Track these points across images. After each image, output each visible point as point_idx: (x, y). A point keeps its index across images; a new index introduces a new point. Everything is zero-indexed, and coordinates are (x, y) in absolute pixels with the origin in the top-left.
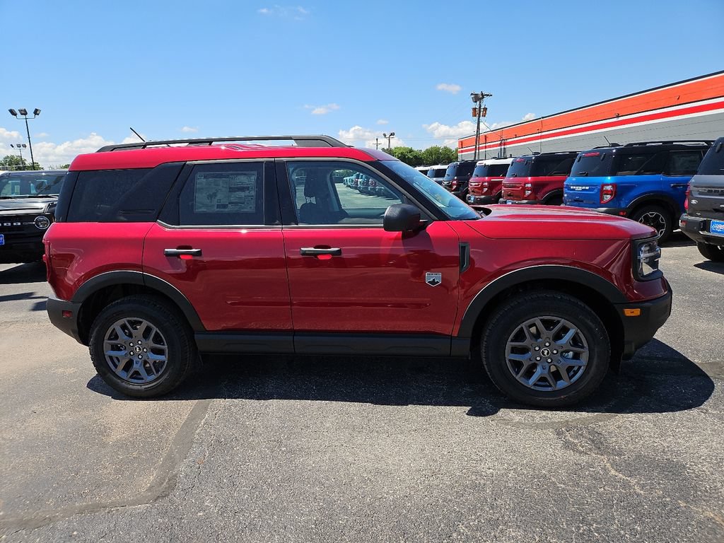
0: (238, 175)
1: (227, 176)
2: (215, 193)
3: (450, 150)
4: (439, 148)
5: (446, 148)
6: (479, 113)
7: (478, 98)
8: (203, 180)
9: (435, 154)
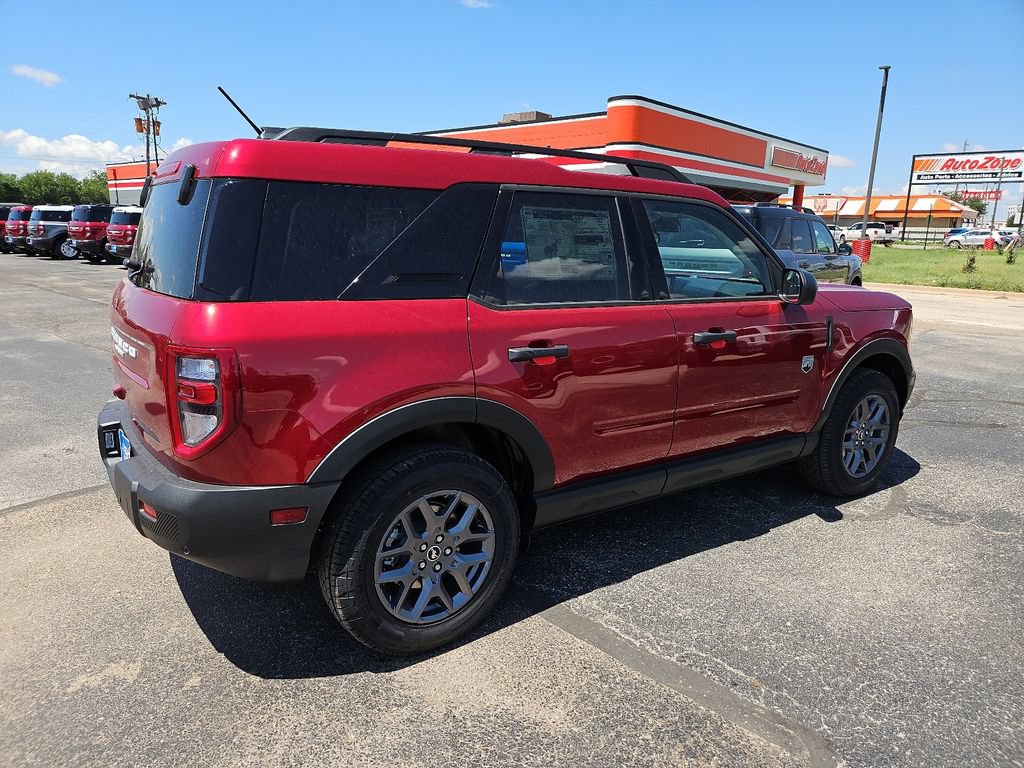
0: (584, 215)
1: (568, 216)
2: (554, 245)
3: (74, 181)
4: (52, 175)
5: (65, 177)
6: (148, 127)
7: (146, 104)
8: (531, 220)
9: (46, 184)
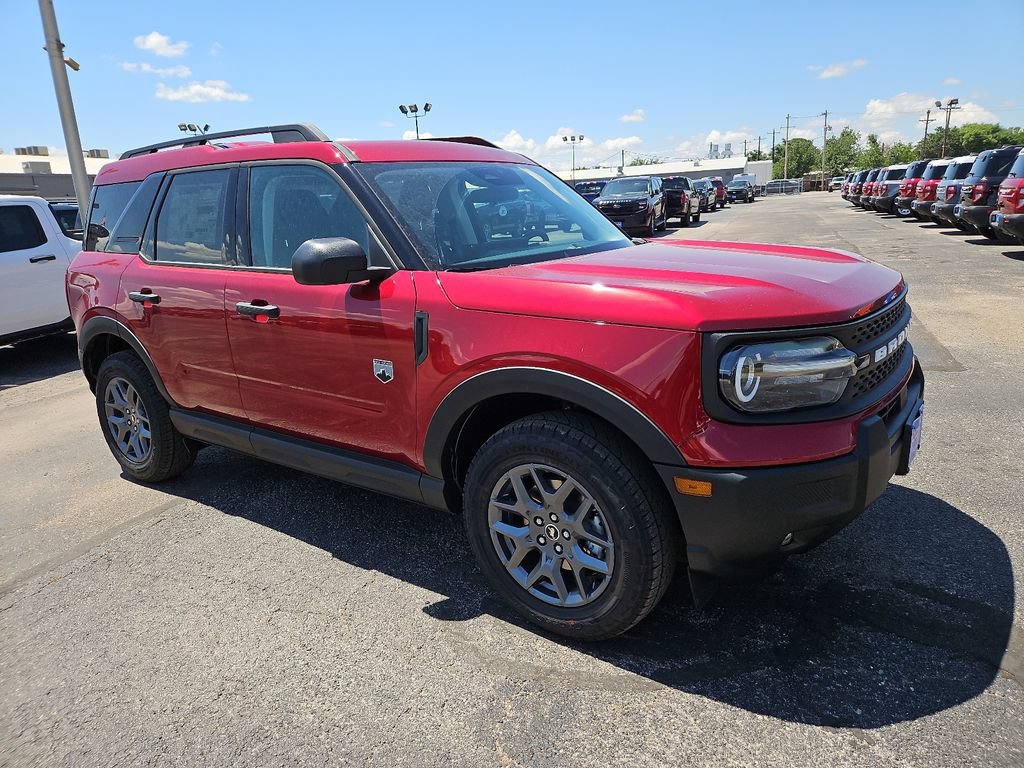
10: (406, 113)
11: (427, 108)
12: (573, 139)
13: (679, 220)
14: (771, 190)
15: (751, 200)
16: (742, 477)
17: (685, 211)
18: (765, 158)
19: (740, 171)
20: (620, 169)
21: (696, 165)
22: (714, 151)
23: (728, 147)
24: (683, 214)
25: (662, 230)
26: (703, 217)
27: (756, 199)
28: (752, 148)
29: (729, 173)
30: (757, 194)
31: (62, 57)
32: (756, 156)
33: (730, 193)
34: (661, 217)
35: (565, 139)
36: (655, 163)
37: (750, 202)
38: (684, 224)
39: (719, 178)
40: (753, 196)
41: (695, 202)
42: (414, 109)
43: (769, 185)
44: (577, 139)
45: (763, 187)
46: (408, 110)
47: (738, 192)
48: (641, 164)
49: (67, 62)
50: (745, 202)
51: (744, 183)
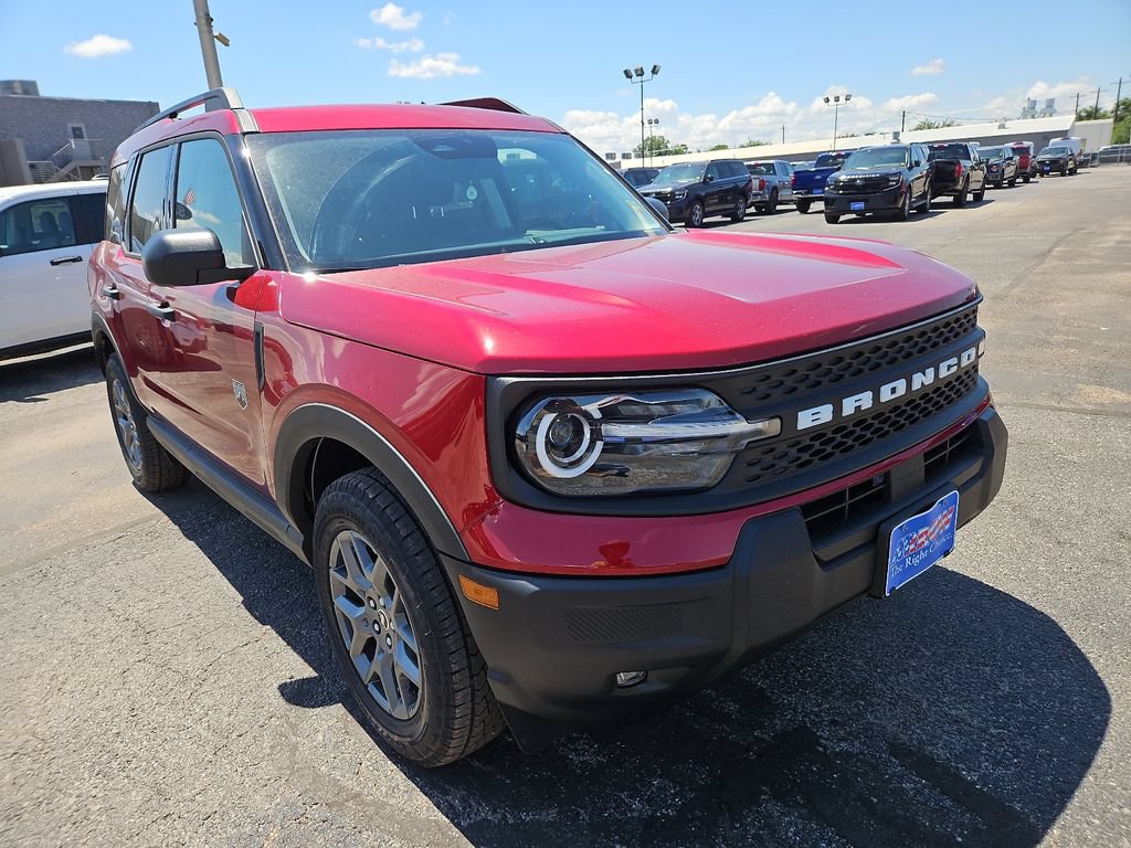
10: (631, 77)
11: (655, 71)
12: (837, 99)
13: (951, 199)
14: (1106, 158)
15: (1073, 172)
16: (534, 588)
17: (959, 187)
18: (1104, 116)
19: (1063, 134)
20: (896, 135)
21: (1002, 127)
22: (1030, 111)
23: (1050, 103)
24: (957, 191)
25: (922, 212)
26: (987, 195)
27: (1079, 171)
28: (1087, 104)
29: (1045, 137)
30: (1083, 164)
31: (211, 32)
32: (1093, 114)
33: (1042, 163)
34: (923, 196)
35: (827, 100)
36: (948, 126)
37: (1070, 174)
38: (959, 203)
39: (1026, 144)
40: (1076, 167)
41: (978, 175)
42: (640, 73)
43: (1106, 152)
44: (842, 99)
45: (1094, 156)
46: (634, 74)
47: (1053, 162)
48: (929, 128)
49: (216, 37)
50: (1063, 175)
51: (1063, 150)
